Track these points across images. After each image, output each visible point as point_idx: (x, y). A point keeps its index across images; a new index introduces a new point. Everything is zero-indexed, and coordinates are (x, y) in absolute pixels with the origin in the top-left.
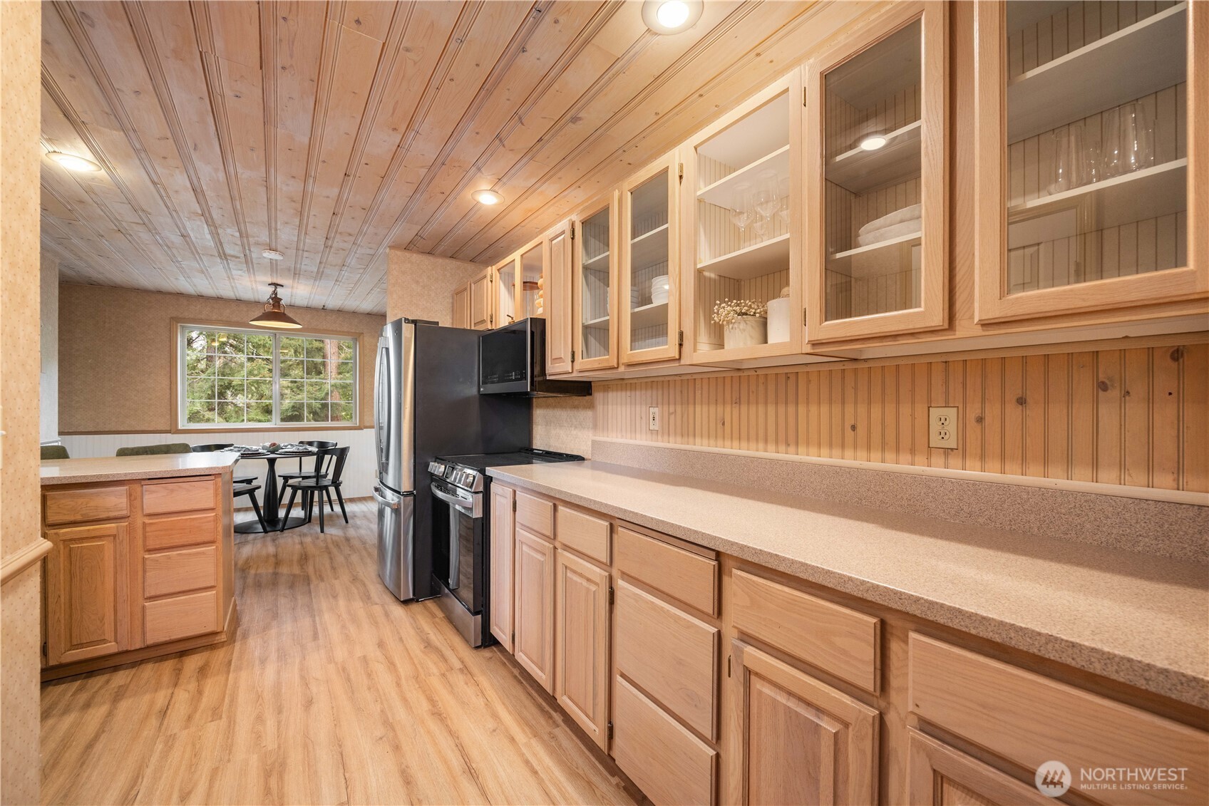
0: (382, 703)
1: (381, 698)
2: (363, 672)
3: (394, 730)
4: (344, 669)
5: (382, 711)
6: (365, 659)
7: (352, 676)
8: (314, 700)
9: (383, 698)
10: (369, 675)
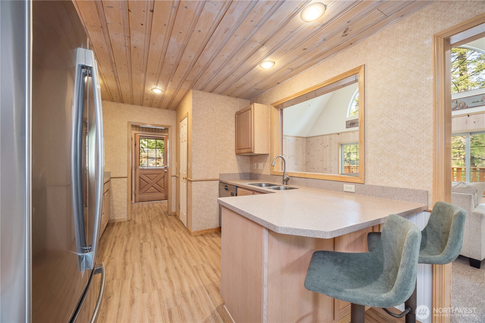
0: (142, 269)
1: (141, 270)
2: (146, 282)
3: (141, 261)
4: (154, 285)
5: (142, 266)
6: (144, 291)
7: (151, 281)
8: (165, 271)
9: (141, 271)
10: (143, 281)
